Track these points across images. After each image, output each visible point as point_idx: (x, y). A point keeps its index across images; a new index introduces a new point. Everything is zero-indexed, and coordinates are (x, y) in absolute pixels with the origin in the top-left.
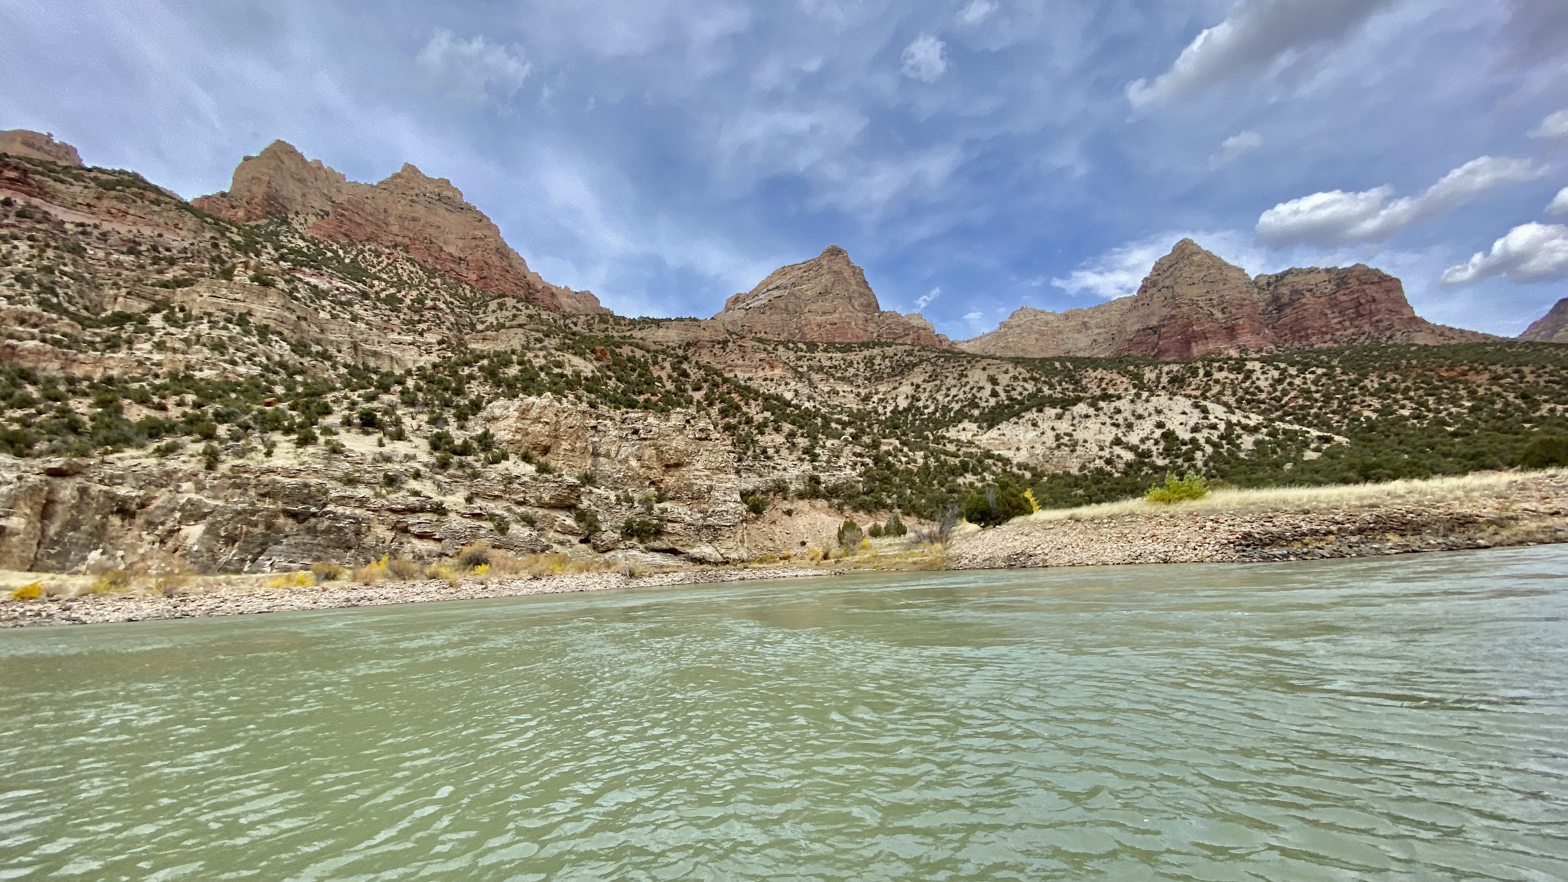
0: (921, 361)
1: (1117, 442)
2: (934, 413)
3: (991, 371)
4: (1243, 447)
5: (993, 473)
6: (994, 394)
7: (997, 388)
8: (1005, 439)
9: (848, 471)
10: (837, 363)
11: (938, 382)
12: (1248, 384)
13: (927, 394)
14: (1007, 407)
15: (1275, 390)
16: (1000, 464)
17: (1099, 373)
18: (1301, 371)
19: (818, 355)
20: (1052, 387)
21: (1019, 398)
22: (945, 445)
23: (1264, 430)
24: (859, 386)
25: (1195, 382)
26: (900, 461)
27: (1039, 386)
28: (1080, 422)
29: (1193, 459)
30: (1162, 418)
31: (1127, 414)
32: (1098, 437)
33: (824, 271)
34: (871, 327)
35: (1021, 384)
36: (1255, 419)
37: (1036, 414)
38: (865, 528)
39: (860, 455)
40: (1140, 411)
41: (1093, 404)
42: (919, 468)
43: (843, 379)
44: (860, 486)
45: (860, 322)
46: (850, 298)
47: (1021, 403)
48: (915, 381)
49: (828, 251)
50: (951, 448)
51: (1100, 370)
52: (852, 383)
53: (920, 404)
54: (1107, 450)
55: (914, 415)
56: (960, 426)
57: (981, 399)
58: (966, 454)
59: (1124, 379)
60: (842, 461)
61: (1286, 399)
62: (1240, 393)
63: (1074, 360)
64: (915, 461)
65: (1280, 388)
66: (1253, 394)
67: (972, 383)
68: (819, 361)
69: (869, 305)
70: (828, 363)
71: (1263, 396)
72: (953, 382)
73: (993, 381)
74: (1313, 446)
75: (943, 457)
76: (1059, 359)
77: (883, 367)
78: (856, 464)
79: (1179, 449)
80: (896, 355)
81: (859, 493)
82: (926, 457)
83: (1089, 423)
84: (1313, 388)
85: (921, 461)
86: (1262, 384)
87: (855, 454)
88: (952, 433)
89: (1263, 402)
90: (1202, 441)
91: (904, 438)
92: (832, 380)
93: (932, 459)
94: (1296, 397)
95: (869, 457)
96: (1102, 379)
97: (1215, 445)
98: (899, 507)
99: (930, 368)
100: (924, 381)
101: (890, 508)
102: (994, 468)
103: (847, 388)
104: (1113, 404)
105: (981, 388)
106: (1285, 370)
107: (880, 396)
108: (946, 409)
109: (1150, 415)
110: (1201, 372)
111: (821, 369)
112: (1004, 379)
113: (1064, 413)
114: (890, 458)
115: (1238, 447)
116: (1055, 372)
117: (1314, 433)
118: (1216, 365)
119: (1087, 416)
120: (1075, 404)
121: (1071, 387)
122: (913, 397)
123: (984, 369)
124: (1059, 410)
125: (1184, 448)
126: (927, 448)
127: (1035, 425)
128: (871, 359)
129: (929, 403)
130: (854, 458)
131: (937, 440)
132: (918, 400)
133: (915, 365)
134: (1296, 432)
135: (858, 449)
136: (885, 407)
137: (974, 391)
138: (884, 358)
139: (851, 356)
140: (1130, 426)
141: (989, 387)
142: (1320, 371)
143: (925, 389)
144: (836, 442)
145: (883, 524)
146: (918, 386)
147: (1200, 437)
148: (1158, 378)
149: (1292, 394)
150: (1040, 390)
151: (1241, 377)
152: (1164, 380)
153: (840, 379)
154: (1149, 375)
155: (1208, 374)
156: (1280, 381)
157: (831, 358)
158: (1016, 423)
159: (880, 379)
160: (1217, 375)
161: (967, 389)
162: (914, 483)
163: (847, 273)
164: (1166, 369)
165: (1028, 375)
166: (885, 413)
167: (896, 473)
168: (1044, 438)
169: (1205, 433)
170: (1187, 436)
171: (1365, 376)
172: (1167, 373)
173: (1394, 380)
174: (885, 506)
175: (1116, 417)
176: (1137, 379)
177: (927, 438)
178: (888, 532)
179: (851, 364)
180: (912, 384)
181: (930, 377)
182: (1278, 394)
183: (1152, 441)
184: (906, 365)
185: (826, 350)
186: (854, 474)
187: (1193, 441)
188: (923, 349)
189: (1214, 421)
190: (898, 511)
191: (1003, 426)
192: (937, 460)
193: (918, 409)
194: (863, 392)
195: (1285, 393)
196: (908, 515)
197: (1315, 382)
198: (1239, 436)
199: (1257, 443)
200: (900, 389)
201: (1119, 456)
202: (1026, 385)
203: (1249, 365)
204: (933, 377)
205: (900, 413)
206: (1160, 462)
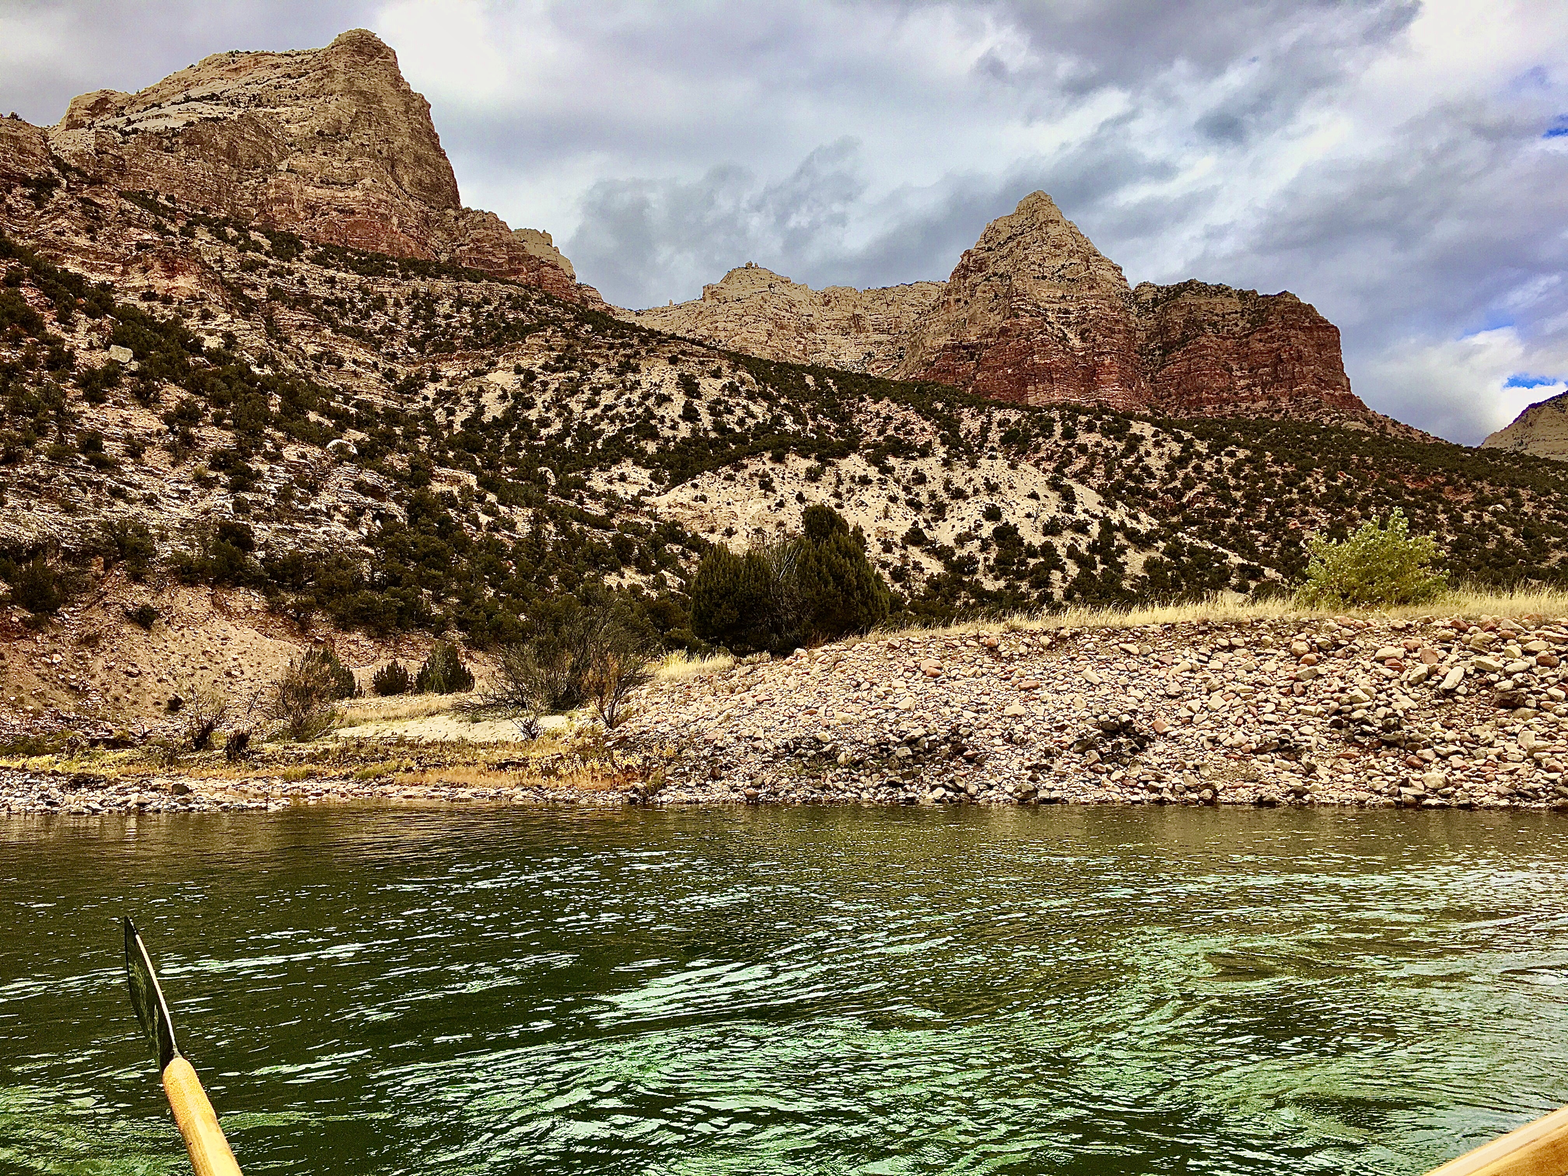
0: (542, 325)
1: (915, 537)
2: (561, 437)
3: (690, 368)
4: (1128, 570)
5: (681, 573)
6: (690, 414)
7: (696, 402)
8: (706, 508)
9: (337, 527)
10: (345, 295)
11: (576, 374)
12: (1130, 460)
13: (548, 396)
14: (713, 443)
15: (1173, 478)
16: (695, 556)
17: (884, 407)
18: (1215, 450)
19: (301, 267)
20: (799, 419)
21: (738, 430)
22: (581, 501)
23: (1161, 544)
24: (393, 357)
25: (1047, 445)
26: (475, 522)
27: (777, 411)
28: (850, 491)
29: (1047, 583)
30: (996, 500)
31: (937, 486)
32: (881, 523)
33: (339, 83)
34: (436, 240)
35: (745, 402)
36: (1146, 523)
37: (769, 465)
38: (364, 675)
39: (374, 491)
40: (959, 482)
41: (876, 460)
42: (519, 542)
43: (358, 334)
44: (365, 567)
45: (412, 221)
46: (393, 162)
47: (740, 439)
48: (525, 363)
49: (351, 41)
50: (597, 509)
51: (886, 401)
52: (378, 345)
53: (532, 415)
54: (897, 552)
55: (514, 437)
56: (615, 471)
57: (662, 420)
58: (626, 526)
59: (927, 424)
60: (323, 501)
61: (1191, 494)
62: (1119, 474)
63: (840, 376)
64: (512, 526)
65: (1180, 474)
66: (1139, 480)
67: (645, 386)
68: (302, 282)
69: (436, 188)
70: (323, 291)
71: (1154, 486)
72: (607, 378)
73: (690, 387)
74: (1234, 581)
75: (576, 526)
76: (813, 370)
77: (454, 323)
78: (360, 512)
79: (1023, 563)
80: (487, 302)
81: (358, 583)
82: (537, 521)
83: (867, 496)
84: (1232, 482)
85: (524, 529)
86: (1155, 463)
87: (360, 487)
88: (598, 482)
89: (1154, 496)
90: (1062, 552)
91: (488, 472)
92: (328, 332)
93: (550, 527)
94: (1204, 494)
95: (398, 500)
96: (889, 418)
97: (1080, 561)
98: (462, 625)
99: (559, 340)
100: (545, 367)
101: (439, 628)
102: (683, 563)
103: (361, 354)
104: (913, 465)
105: (664, 399)
106: (1190, 443)
107: (443, 386)
108: (587, 433)
109: (976, 491)
110: (1058, 429)
111: (304, 301)
112: (710, 387)
113: (822, 470)
114: (452, 513)
115: (1120, 568)
116: (805, 394)
117: (1235, 559)
118: (1083, 419)
119: (865, 481)
120: (845, 456)
121: (833, 426)
122: (517, 396)
123: (673, 361)
124: (812, 463)
125: (1032, 562)
126: (542, 502)
127: (767, 486)
128: (431, 301)
129: (551, 415)
130: (357, 497)
131: (564, 490)
132: (529, 405)
133: (528, 330)
134: (1209, 552)
135: (369, 477)
136: (451, 412)
137: (650, 402)
138: (459, 303)
139: (383, 287)
140: (940, 511)
141: (680, 399)
142: (1241, 454)
143: (545, 384)
144: (315, 452)
145: (413, 668)
146: (530, 376)
147: (1061, 543)
148: (985, 430)
149: (1199, 488)
150: (778, 420)
151: (1121, 446)
152: (995, 435)
153: (346, 331)
154: (970, 423)
155: (1068, 434)
156: (1180, 462)
157: (332, 281)
158: (730, 478)
159: (446, 349)
160: (1083, 438)
161: (635, 397)
162: (503, 574)
163: (392, 104)
164: (998, 416)
165: (757, 388)
166: (450, 424)
167: (463, 545)
168: (782, 515)
169: (1068, 536)
170: (1037, 540)
171: (1306, 470)
172: (1000, 424)
173: (1348, 484)
174: (424, 621)
175: (916, 489)
176: (949, 427)
177: (543, 478)
178: (423, 685)
179: (380, 303)
180: (518, 370)
181: (559, 359)
182: (1177, 484)
183: (977, 543)
184: (508, 326)
185: (319, 260)
186: (352, 535)
187: (1048, 549)
188: (549, 299)
189: (1082, 517)
190: (456, 635)
191: (704, 479)
192: (563, 529)
193: (527, 423)
194: (402, 372)
195: (1188, 484)
196: (481, 647)
197: (1235, 471)
198: (1122, 550)
199: (1149, 565)
200: (491, 377)
201: (917, 566)
202: (753, 407)
203: (1136, 428)
204: (565, 361)
205: (485, 427)
206: (990, 585)
